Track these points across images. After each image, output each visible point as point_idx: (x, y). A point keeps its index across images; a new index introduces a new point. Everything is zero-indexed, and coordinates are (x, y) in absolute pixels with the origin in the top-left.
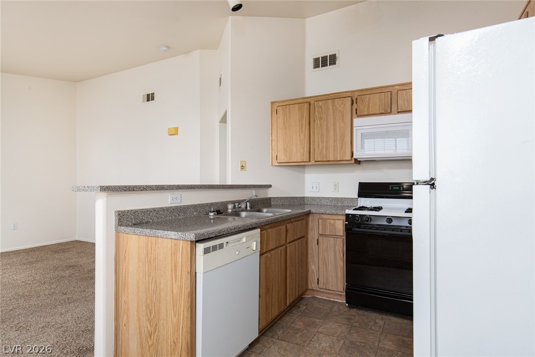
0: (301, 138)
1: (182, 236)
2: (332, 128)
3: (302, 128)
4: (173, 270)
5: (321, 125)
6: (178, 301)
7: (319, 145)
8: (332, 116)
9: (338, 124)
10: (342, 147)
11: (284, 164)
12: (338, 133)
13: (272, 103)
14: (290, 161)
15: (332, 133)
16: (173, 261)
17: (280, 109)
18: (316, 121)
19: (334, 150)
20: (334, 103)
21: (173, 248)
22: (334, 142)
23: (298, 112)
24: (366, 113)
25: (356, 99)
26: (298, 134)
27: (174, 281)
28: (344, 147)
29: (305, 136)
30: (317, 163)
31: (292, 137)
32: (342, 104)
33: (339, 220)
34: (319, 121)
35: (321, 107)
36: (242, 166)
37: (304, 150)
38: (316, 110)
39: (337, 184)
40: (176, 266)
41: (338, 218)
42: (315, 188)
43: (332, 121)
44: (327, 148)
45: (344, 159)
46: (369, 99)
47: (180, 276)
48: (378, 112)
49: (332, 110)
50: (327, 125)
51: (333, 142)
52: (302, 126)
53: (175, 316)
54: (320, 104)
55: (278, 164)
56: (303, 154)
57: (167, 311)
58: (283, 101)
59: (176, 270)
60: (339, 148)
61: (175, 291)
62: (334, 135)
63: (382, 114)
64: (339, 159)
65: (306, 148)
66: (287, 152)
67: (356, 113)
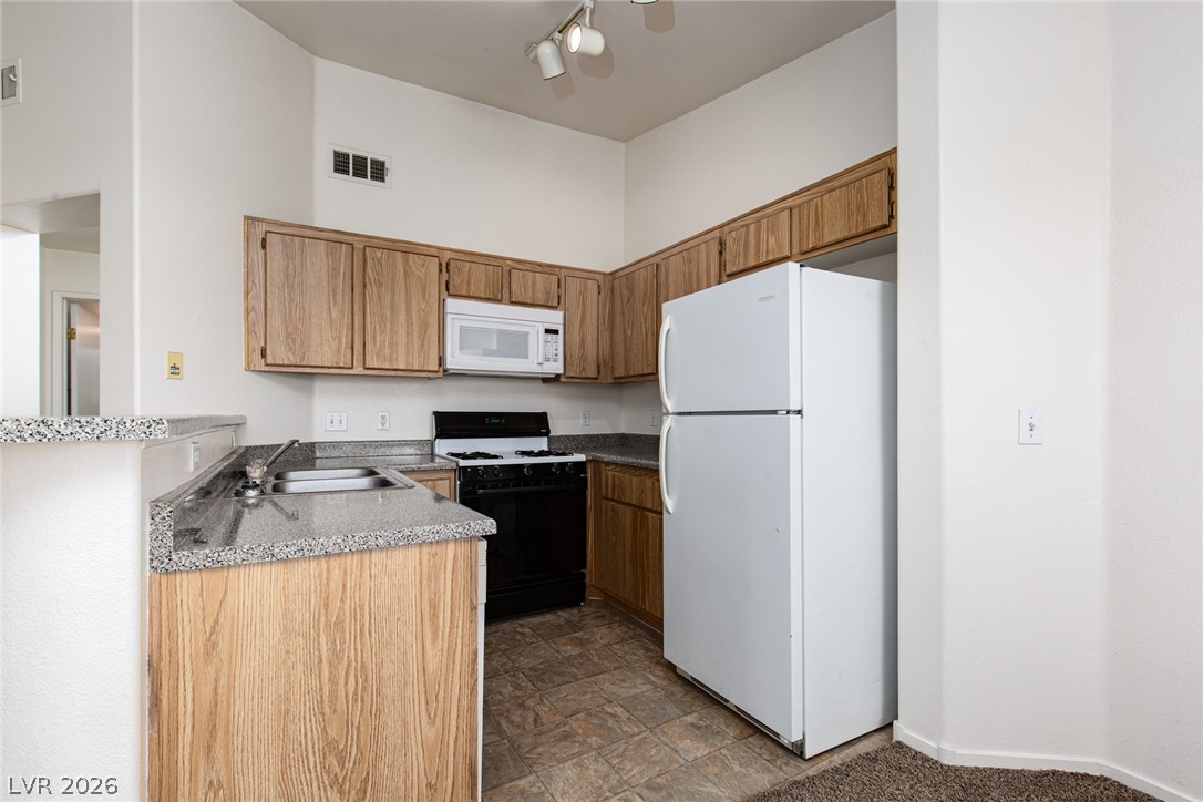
0: (334, 315)
1: (460, 530)
2: (403, 307)
3: (334, 295)
4: (426, 618)
5: (380, 298)
6: (442, 684)
7: (374, 337)
8: (403, 285)
9: (414, 303)
10: (423, 346)
11: (284, 369)
12: (414, 318)
13: (250, 220)
14: (304, 364)
15: (402, 317)
16: (426, 596)
17: (273, 240)
18: (368, 286)
19: (408, 350)
20: (407, 260)
21: (425, 564)
22: (408, 335)
23: (324, 259)
24: (464, 293)
25: (448, 264)
26: (325, 306)
27: (428, 642)
28: (426, 347)
29: (342, 313)
30: (369, 372)
31: (310, 309)
32: (423, 266)
33: (442, 479)
34: (375, 289)
35: (379, 261)
36: (174, 367)
37: (340, 343)
38: (369, 266)
39: (386, 414)
40: (434, 606)
41: (439, 476)
42: (336, 422)
43: (403, 294)
44: (392, 345)
45: (425, 368)
46: (470, 269)
47: (448, 624)
48: (483, 296)
49: (402, 272)
50: (392, 301)
51: (404, 334)
52: (334, 291)
53: (432, 722)
54: (379, 254)
55: (267, 369)
56: (339, 351)
57: (405, 724)
58: (283, 225)
59: (434, 615)
60: (416, 346)
61: (432, 665)
62: (407, 321)
63: (489, 300)
64: (416, 368)
65: (344, 339)
66: (294, 343)
67: (448, 290)
